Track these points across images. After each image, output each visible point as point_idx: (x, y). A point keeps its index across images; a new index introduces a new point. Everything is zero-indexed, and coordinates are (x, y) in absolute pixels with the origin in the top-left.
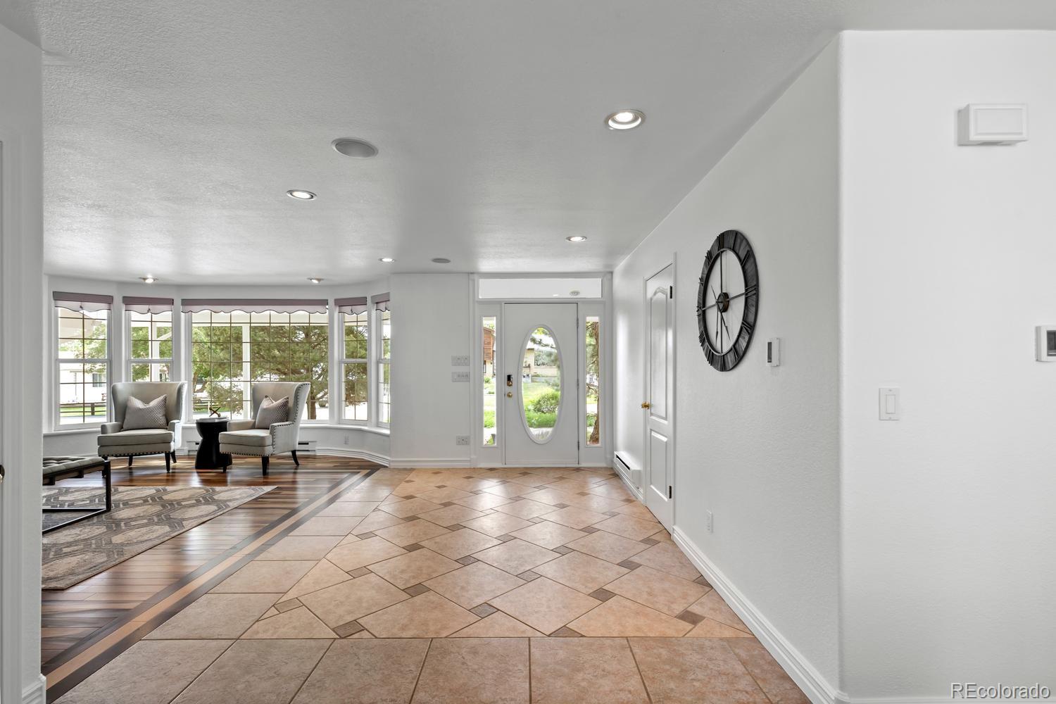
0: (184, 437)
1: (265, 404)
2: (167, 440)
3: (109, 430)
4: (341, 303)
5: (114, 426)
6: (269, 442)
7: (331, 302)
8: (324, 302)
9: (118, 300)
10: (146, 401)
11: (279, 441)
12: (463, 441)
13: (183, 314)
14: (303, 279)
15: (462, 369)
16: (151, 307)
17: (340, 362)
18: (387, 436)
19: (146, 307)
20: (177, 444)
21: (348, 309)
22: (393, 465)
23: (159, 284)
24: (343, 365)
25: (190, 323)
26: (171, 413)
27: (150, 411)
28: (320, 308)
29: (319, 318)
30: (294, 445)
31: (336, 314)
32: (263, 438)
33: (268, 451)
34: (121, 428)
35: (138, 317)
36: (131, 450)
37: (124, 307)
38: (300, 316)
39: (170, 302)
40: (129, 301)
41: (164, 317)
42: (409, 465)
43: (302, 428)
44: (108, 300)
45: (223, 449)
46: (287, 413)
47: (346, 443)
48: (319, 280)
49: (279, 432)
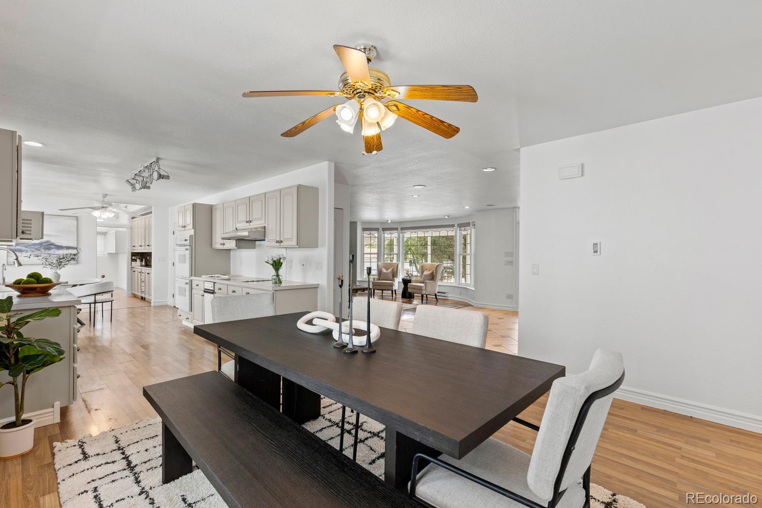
0: (398, 285)
1: (426, 273)
2: (392, 285)
3: (376, 279)
4: (461, 226)
5: (377, 279)
6: (424, 288)
7: (456, 225)
8: (453, 226)
9: (381, 229)
10: (387, 270)
11: (428, 289)
12: (510, 297)
13: (401, 234)
14: (441, 217)
15: (510, 259)
16: (391, 231)
17: (460, 255)
18: (473, 291)
19: (389, 232)
20: (396, 287)
21: (463, 228)
22: (476, 305)
23: (393, 222)
24: (461, 256)
25: (403, 237)
26: (394, 274)
27: (387, 273)
28: (452, 229)
29: (451, 233)
30: (436, 292)
31: (458, 231)
32: (421, 287)
33: (424, 292)
34: (379, 280)
35: (387, 235)
36: (382, 288)
37: (382, 232)
38: (444, 233)
39: (397, 229)
40: (384, 230)
41: (395, 235)
42: (482, 306)
43: (439, 285)
44: (377, 229)
45: (409, 290)
46: (432, 277)
47: (460, 294)
48: (448, 216)
49: (428, 285)
